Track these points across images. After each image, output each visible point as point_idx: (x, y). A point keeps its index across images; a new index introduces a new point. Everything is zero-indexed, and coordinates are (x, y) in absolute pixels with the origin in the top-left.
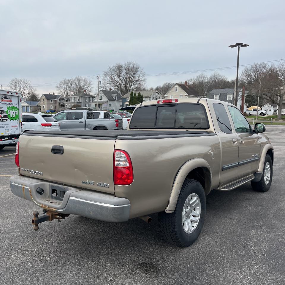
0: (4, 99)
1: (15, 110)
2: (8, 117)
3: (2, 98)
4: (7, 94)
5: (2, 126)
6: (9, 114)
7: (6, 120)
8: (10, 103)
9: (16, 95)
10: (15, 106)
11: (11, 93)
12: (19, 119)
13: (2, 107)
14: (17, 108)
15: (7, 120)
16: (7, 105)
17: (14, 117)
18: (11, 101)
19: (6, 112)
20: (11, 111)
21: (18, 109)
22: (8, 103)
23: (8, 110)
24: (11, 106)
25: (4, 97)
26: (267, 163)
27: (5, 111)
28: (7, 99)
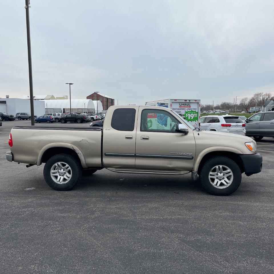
0: (182, 105)
1: (194, 114)
2: (186, 119)
3: (181, 104)
4: (189, 102)
6: (187, 116)
8: (190, 108)
9: (195, 102)
10: (194, 110)
11: (189, 101)
12: (198, 121)
13: (180, 112)
14: (197, 111)
16: (185, 110)
17: (192, 118)
18: (190, 107)
20: (189, 115)
21: (198, 113)
22: (186, 108)
23: (186, 114)
24: (189, 110)
26: (219, 166)
27: (183, 115)
28: (186, 106)
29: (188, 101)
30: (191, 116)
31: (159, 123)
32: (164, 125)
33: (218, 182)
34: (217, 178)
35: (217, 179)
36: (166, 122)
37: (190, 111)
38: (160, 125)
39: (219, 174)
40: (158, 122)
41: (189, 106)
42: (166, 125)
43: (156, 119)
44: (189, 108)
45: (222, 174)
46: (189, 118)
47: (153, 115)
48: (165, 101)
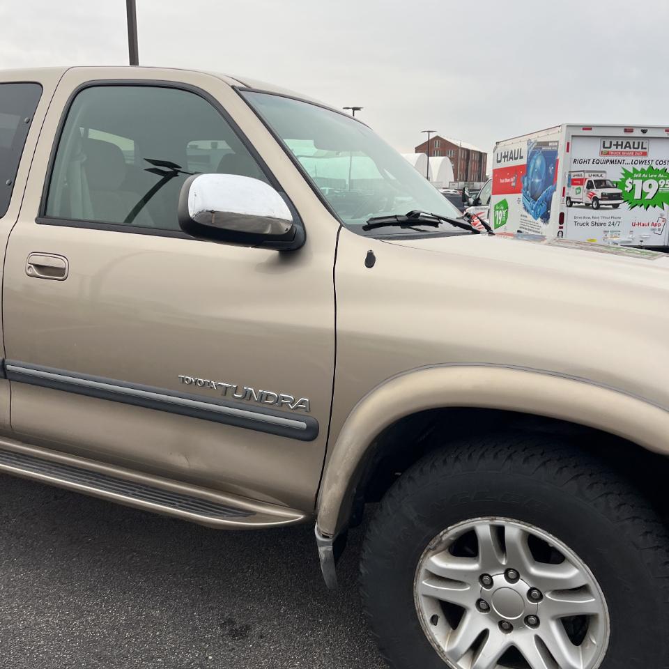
0: (614, 148)
1: (657, 179)
2: (622, 199)
3: (607, 145)
4: (641, 135)
5: (595, 220)
6: (628, 189)
7: (611, 206)
8: (644, 158)
9: (665, 135)
10: (661, 168)
11: (644, 131)
13: (604, 172)
15: (616, 206)
16: (624, 166)
17: (649, 196)
18: (645, 154)
19: (617, 185)
20: (638, 183)
22: (628, 159)
23: (624, 180)
24: (639, 167)
25: (614, 142)
26: (500, 521)
27: (612, 183)
28: (628, 149)
29: (637, 133)
30: (646, 189)
31: (528, 211)
32: (539, 219)
33: (484, 635)
34: (483, 606)
35: (481, 610)
36: (549, 207)
37: (643, 169)
38: (530, 217)
39: (499, 579)
40: (525, 208)
41: (640, 150)
42: (546, 217)
43: (521, 196)
44: (640, 158)
45: (523, 586)
46: (637, 195)
47: (513, 184)
48: (551, 132)
